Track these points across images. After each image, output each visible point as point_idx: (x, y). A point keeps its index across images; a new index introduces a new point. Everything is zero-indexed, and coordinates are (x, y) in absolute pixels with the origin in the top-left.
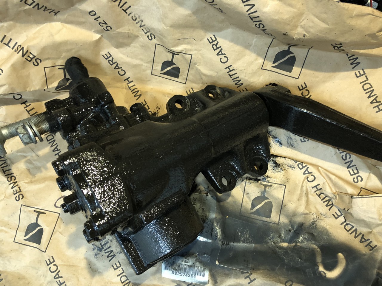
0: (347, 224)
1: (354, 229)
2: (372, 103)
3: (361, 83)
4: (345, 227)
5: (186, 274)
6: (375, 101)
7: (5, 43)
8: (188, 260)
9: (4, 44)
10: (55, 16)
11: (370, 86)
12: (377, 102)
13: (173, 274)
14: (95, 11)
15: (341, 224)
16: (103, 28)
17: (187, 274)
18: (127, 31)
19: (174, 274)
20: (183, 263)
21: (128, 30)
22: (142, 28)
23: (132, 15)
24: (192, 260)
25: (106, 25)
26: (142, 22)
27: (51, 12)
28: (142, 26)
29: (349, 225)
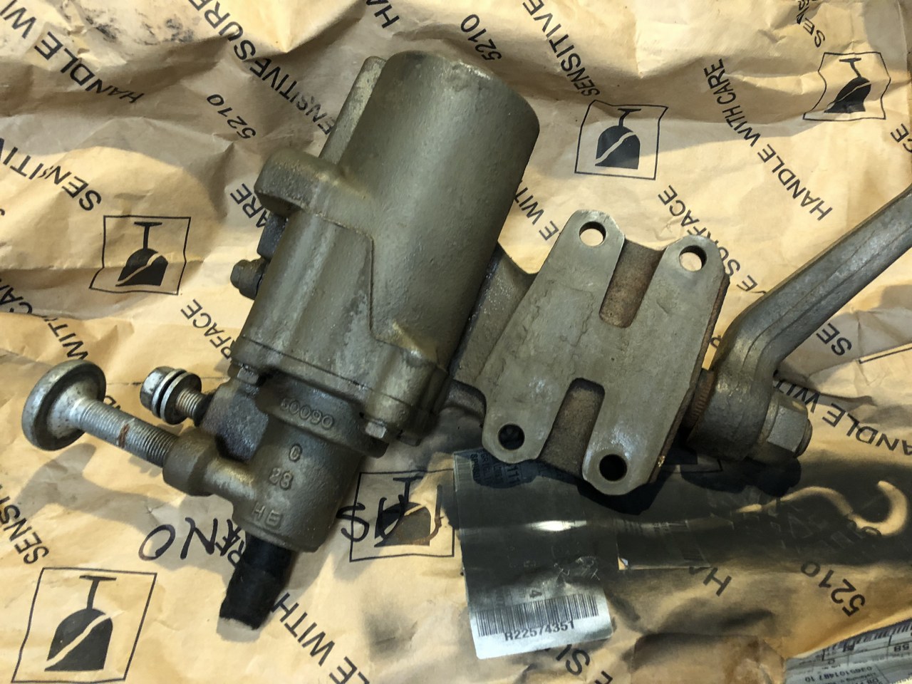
0: (861, 430)
1: (878, 437)
2: (803, 204)
3: (774, 171)
4: (858, 438)
5: (545, 627)
6: (808, 200)
7: (14, 166)
8: (539, 587)
9: (12, 168)
10: (133, 105)
11: (790, 176)
12: (812, 201)
13: (509, 639)
14: (222, 96)
15: (849, 434)
16: (235, 131)
17: (548, 626)
18: (288, 133)
19: (512, 638)
20: (528, 599)
21: (289, 131)
22: (318, 122)
23: (299, 99)
24: (549, 582)
25: (243, 127)
26: (319, 109)
27: (124, 96)
28: (320, 118)
29: (866, 431)
